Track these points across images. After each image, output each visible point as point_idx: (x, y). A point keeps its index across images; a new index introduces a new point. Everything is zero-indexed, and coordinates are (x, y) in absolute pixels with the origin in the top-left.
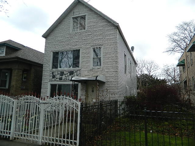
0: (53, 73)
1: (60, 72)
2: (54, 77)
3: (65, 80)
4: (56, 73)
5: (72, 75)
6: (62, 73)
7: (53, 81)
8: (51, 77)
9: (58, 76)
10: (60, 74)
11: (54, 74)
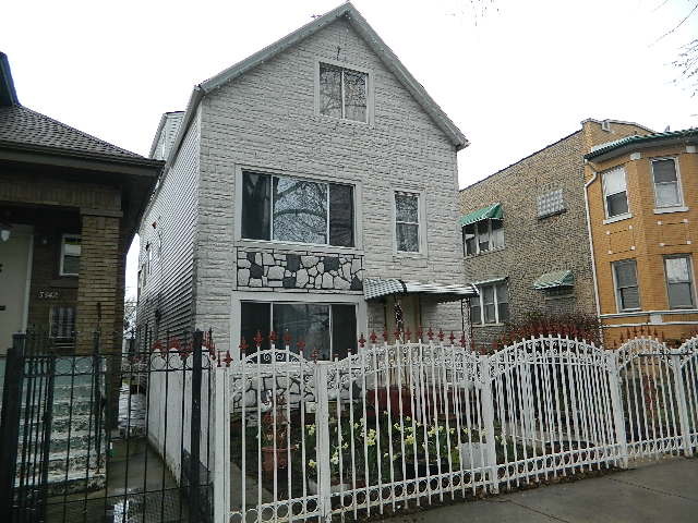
0: (251, 256)
1: (284, 257)
2: (257, 271)
3: (308, 286)
4: (268, 260)
5: (335, 273)
6: (294, 262)
7: (252, 289)
8: (247, 273)
9: (278, 272)
10: (285, 264)
11: (258, 261)
